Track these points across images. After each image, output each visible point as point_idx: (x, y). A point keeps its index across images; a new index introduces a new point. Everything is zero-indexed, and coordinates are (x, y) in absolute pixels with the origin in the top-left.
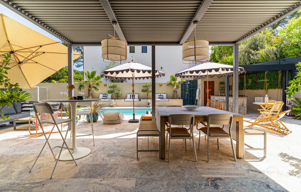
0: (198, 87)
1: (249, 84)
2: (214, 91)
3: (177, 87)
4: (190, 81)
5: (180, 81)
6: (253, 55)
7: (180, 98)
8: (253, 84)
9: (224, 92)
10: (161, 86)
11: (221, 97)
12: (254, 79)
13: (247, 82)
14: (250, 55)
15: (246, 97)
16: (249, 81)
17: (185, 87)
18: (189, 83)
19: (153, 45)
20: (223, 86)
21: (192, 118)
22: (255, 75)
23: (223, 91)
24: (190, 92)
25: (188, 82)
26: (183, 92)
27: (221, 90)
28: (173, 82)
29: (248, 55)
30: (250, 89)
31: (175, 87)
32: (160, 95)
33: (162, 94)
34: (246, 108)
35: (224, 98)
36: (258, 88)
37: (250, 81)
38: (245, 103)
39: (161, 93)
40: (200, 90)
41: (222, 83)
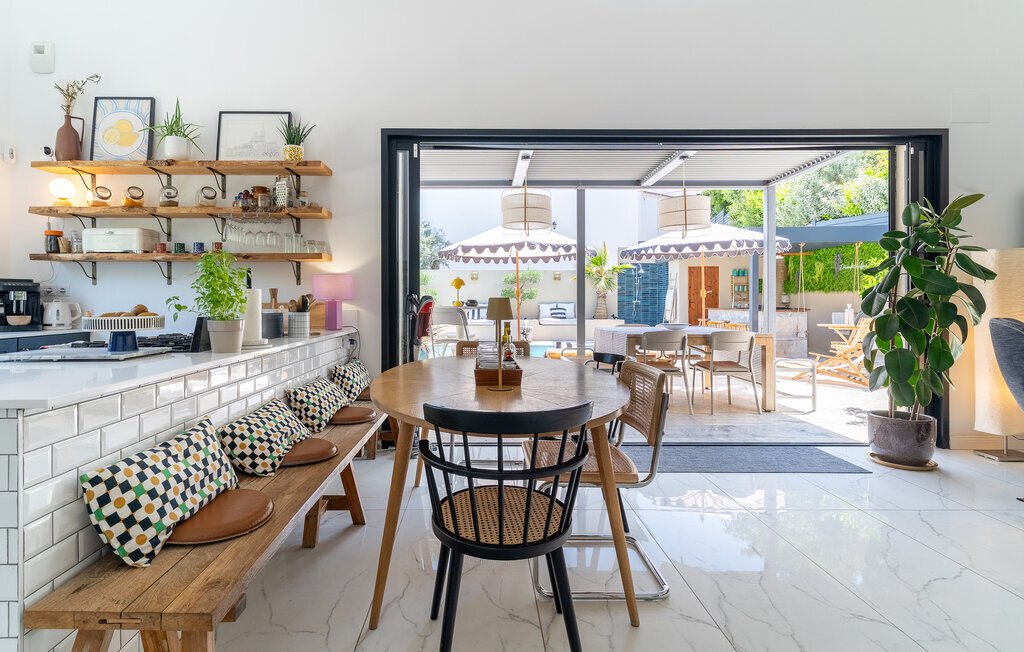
0: (671, 284)
1: (816, 277)
2: (717, 295)
3: (609, 283)
4: (645, 266)
5: (616, 265)
6: (826, 194)
7: (616, 315)
8: (827, 276)
9: (747, 300)
10: (559, 279)
11: (738, 313)
12: (829, 262)
13: (811, 270)
14: (820, 194)
15: (805, 313)
16: (817, 268)
17: (630, 284)
18: (642, 271)
19: (581, 188)
20: (742, 280)
21: (684, 338)
22: (833, 252)
23: (745, 296)
24: (645, 300)
25: (639, 269)
26: (625, 298)
27: (738, 293)
28: (594, 270)
29: (814, 194)
30: (819, 289)
31: (602, 283)
32: (554, 306)
33: (560, 306)
34: (805, 342)
35: (746, 314)
36: (841, 288)
37: (819, 268)
38: (803, 327)
39: (557, 303)
40: (675, 294)
41: (741, 273)
